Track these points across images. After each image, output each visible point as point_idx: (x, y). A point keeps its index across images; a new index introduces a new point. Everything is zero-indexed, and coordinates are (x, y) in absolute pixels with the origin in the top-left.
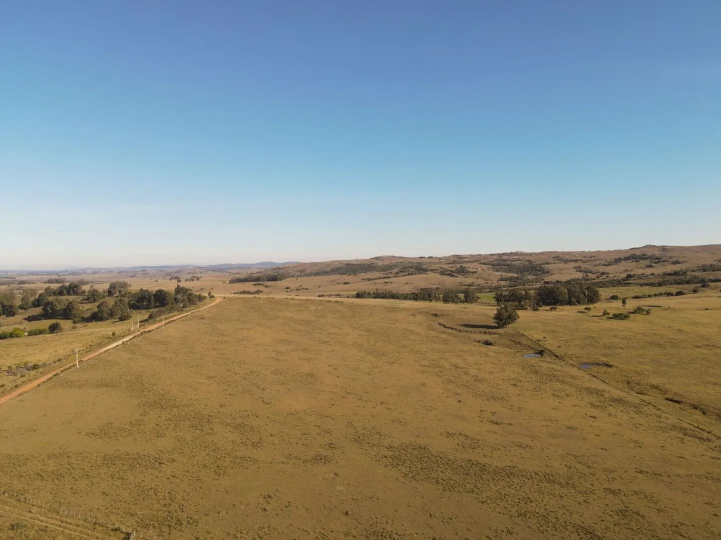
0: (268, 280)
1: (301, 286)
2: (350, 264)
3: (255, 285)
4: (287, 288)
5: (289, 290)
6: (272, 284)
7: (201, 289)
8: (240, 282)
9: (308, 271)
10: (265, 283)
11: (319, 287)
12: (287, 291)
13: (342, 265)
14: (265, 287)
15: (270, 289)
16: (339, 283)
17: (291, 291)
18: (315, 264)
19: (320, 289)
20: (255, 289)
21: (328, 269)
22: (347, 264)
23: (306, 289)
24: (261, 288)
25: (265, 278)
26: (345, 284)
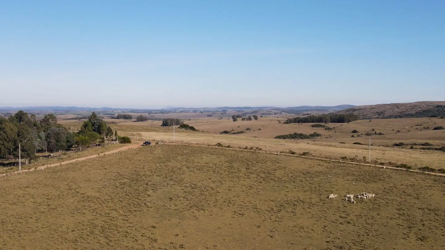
0: (333, 121)
1: (373, 130)
2: (441, 106)
3: (313, 126)
4: (355, 132)
5: (355, 135)
6: (334, 126)
7: (248, 129)
8: (299, 122)
9: (387, 114)
10: (326, 125)
11: (398, 131)
12: (353, 136)
13: (431, 107)
14: (326, 129)
15: (331, 133)
16: (427, 128)
17: (359, 136)
18: (397, 106)
19: (398, 134)
20: (311, 131)
21: (413, 112)
22: (438, 106)
23: (380, 134)
24: (319, 131)
25: (328, 118)
26: (435, 129)
